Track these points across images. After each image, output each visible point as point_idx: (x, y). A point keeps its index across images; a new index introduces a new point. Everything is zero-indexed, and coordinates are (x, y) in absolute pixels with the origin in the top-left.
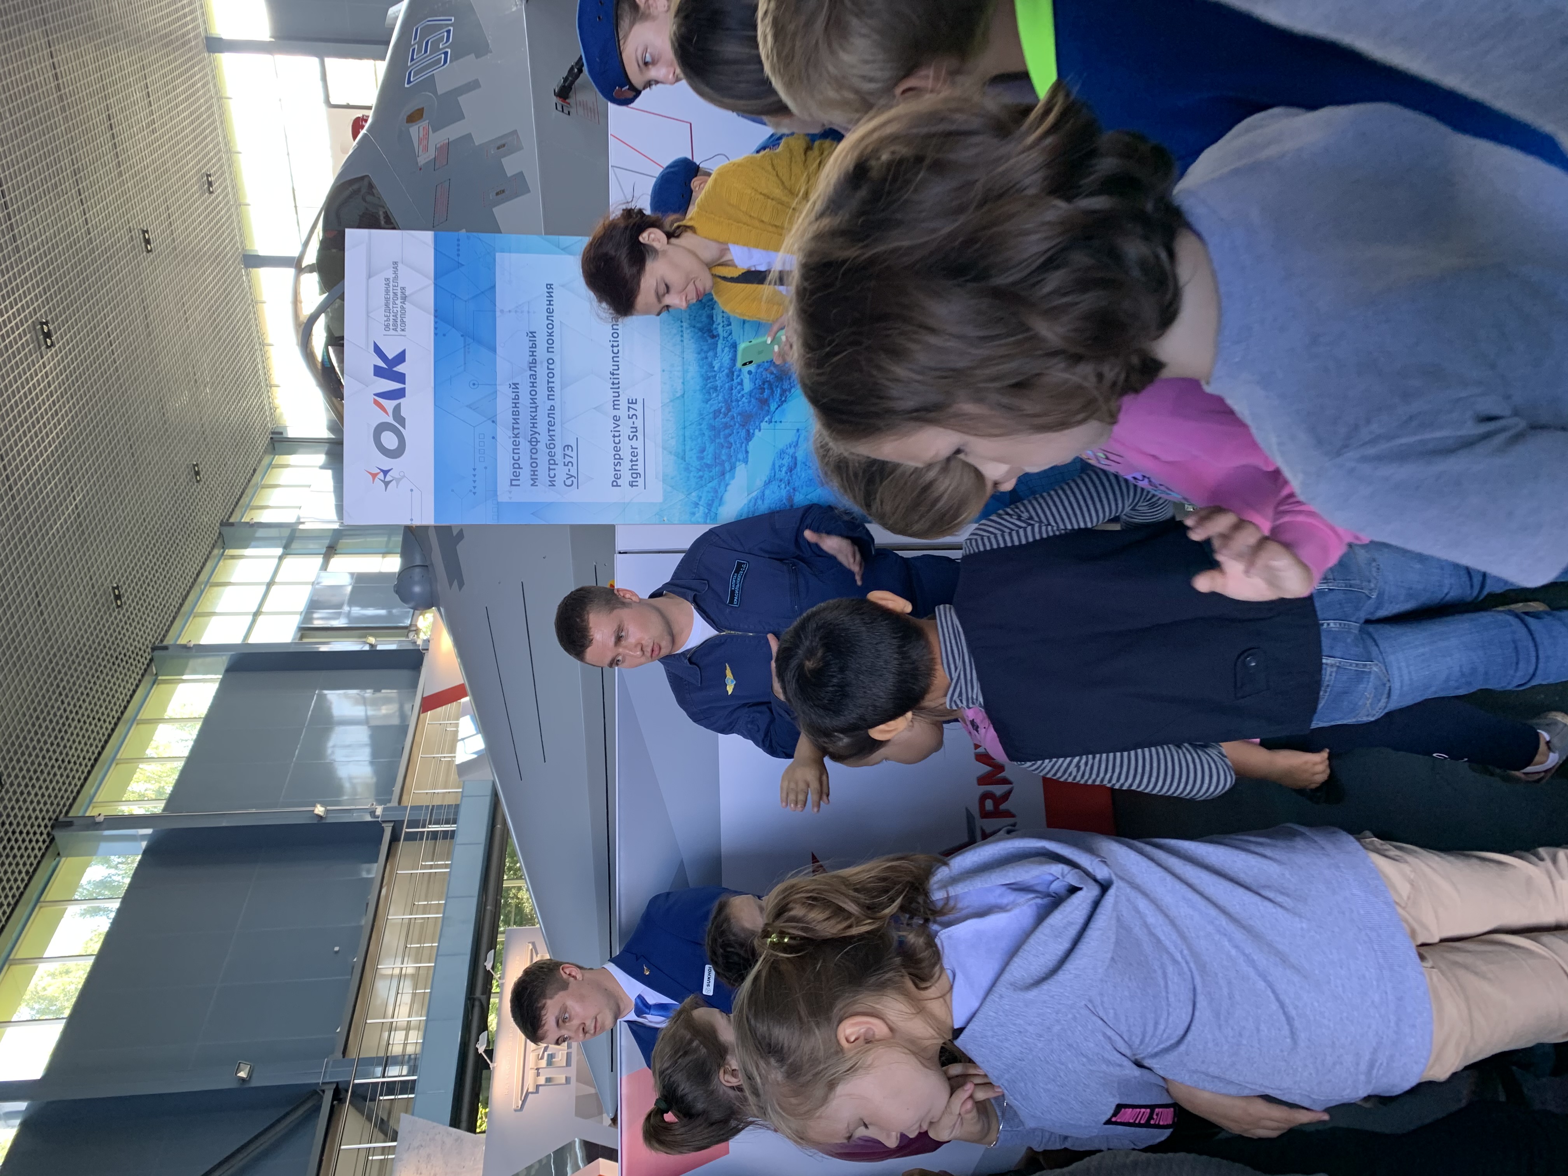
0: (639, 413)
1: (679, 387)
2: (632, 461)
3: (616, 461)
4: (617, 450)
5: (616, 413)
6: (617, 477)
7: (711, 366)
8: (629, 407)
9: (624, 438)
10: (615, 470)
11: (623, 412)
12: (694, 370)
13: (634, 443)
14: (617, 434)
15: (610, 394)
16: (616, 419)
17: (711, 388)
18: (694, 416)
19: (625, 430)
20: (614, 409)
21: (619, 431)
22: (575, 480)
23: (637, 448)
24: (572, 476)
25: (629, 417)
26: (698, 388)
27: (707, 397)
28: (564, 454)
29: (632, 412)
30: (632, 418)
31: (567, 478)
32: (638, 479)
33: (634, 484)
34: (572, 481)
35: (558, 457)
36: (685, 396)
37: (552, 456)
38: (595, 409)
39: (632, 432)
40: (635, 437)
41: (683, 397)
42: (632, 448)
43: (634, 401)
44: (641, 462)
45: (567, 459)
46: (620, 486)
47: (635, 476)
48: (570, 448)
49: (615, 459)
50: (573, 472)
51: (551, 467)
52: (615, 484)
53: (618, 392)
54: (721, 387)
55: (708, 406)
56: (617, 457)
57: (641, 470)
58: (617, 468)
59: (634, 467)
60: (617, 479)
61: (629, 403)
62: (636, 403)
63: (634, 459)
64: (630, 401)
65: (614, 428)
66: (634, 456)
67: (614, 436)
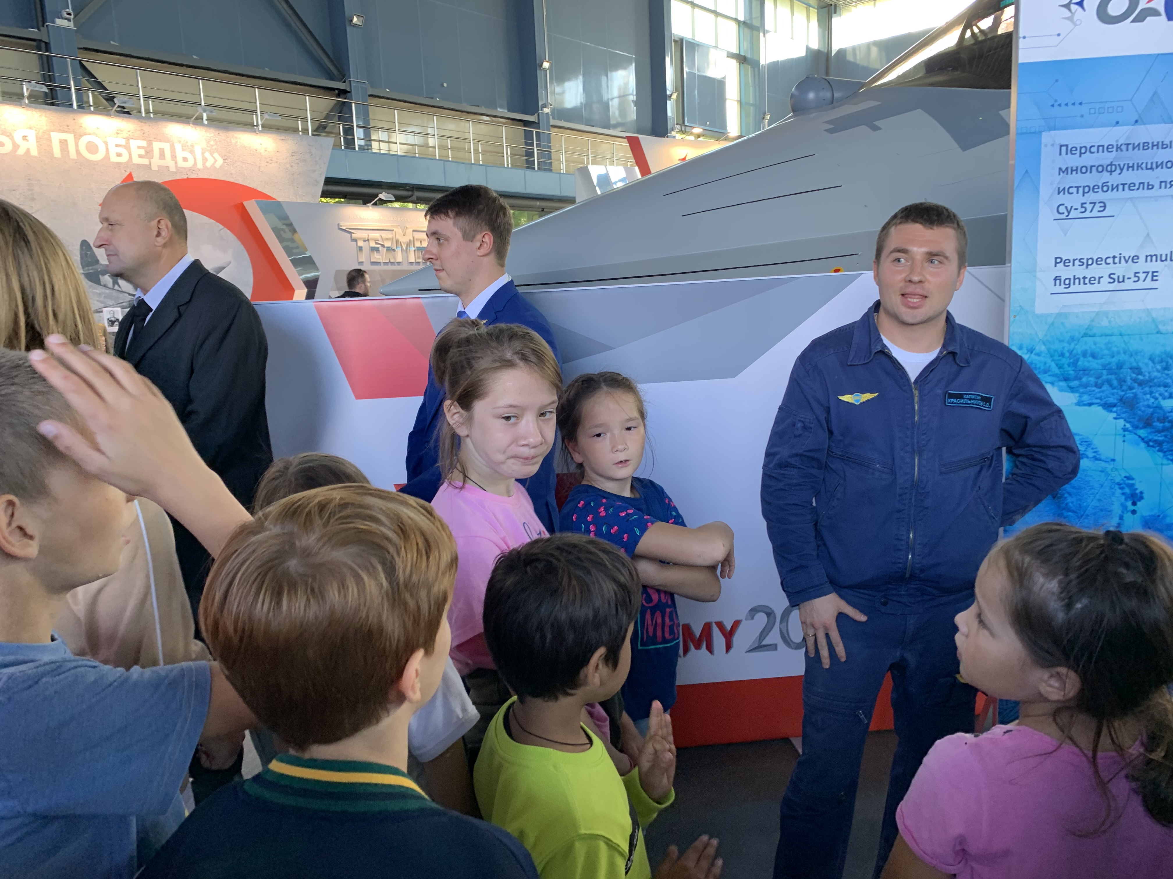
0: (1140, 285)
1: (1170, 328)
2: (1084, 278)
3: (1085, 261)
4: (1098, 261)
5: (1142, 259)
6: (1066, 263)
8: (1148, 273)
9: (1111, 268)
10: (1074, 260)
11: (1142, 266)
13: (1106, 279)
14: (1117, 260)
15: (1165, 252)
16: (1135, 259)
17: (1167, 363)
18: (1134, 345)
19: (1120, 270)
20: (1147, 256)
21: (1120, 263)
22: (1064, 216)
23: (1099, 283)
24: (1069, 212)
25: (1136, 273)
26: (1168, 349)
27: (1157, 359)
28: (1095, 203)
29: (1142, 276)
30: (1135, 276)
31: (1066, 208)
32: (1063, 286)
33: (1058, 282)
34: (1063, 213)
35: (1092, 197)
36: (1159, 335)
37: (1094, 189)
38: (1148, 235)
39: (1118, 277)
40: (1112, 281)
41: (1158, 333)
42: (1100, 278)
43: (1155, 278)
44: (1083, 287)
45: (1089, 207)
46: (1056, 266)
47: (1067, 282)
48: (1102, 209)
49: (1088, 260)
50: (1073, 214)
51: (1081, 190)
52: (1058, 260)
53: (1166, 260)
54: (1168, 375)
55: (1146, 360)
56: (1090, 262)
57: (1072, 288)
58: (1077, 263)
59: (1077, 281)
60: (1064, 263)
61: (1153, 272)
62: (1153, 280)
63: (1087, 281)
64: (1155, 274)
65: (1124, 257)
66: (1090, 280)
67: (1114, 257)
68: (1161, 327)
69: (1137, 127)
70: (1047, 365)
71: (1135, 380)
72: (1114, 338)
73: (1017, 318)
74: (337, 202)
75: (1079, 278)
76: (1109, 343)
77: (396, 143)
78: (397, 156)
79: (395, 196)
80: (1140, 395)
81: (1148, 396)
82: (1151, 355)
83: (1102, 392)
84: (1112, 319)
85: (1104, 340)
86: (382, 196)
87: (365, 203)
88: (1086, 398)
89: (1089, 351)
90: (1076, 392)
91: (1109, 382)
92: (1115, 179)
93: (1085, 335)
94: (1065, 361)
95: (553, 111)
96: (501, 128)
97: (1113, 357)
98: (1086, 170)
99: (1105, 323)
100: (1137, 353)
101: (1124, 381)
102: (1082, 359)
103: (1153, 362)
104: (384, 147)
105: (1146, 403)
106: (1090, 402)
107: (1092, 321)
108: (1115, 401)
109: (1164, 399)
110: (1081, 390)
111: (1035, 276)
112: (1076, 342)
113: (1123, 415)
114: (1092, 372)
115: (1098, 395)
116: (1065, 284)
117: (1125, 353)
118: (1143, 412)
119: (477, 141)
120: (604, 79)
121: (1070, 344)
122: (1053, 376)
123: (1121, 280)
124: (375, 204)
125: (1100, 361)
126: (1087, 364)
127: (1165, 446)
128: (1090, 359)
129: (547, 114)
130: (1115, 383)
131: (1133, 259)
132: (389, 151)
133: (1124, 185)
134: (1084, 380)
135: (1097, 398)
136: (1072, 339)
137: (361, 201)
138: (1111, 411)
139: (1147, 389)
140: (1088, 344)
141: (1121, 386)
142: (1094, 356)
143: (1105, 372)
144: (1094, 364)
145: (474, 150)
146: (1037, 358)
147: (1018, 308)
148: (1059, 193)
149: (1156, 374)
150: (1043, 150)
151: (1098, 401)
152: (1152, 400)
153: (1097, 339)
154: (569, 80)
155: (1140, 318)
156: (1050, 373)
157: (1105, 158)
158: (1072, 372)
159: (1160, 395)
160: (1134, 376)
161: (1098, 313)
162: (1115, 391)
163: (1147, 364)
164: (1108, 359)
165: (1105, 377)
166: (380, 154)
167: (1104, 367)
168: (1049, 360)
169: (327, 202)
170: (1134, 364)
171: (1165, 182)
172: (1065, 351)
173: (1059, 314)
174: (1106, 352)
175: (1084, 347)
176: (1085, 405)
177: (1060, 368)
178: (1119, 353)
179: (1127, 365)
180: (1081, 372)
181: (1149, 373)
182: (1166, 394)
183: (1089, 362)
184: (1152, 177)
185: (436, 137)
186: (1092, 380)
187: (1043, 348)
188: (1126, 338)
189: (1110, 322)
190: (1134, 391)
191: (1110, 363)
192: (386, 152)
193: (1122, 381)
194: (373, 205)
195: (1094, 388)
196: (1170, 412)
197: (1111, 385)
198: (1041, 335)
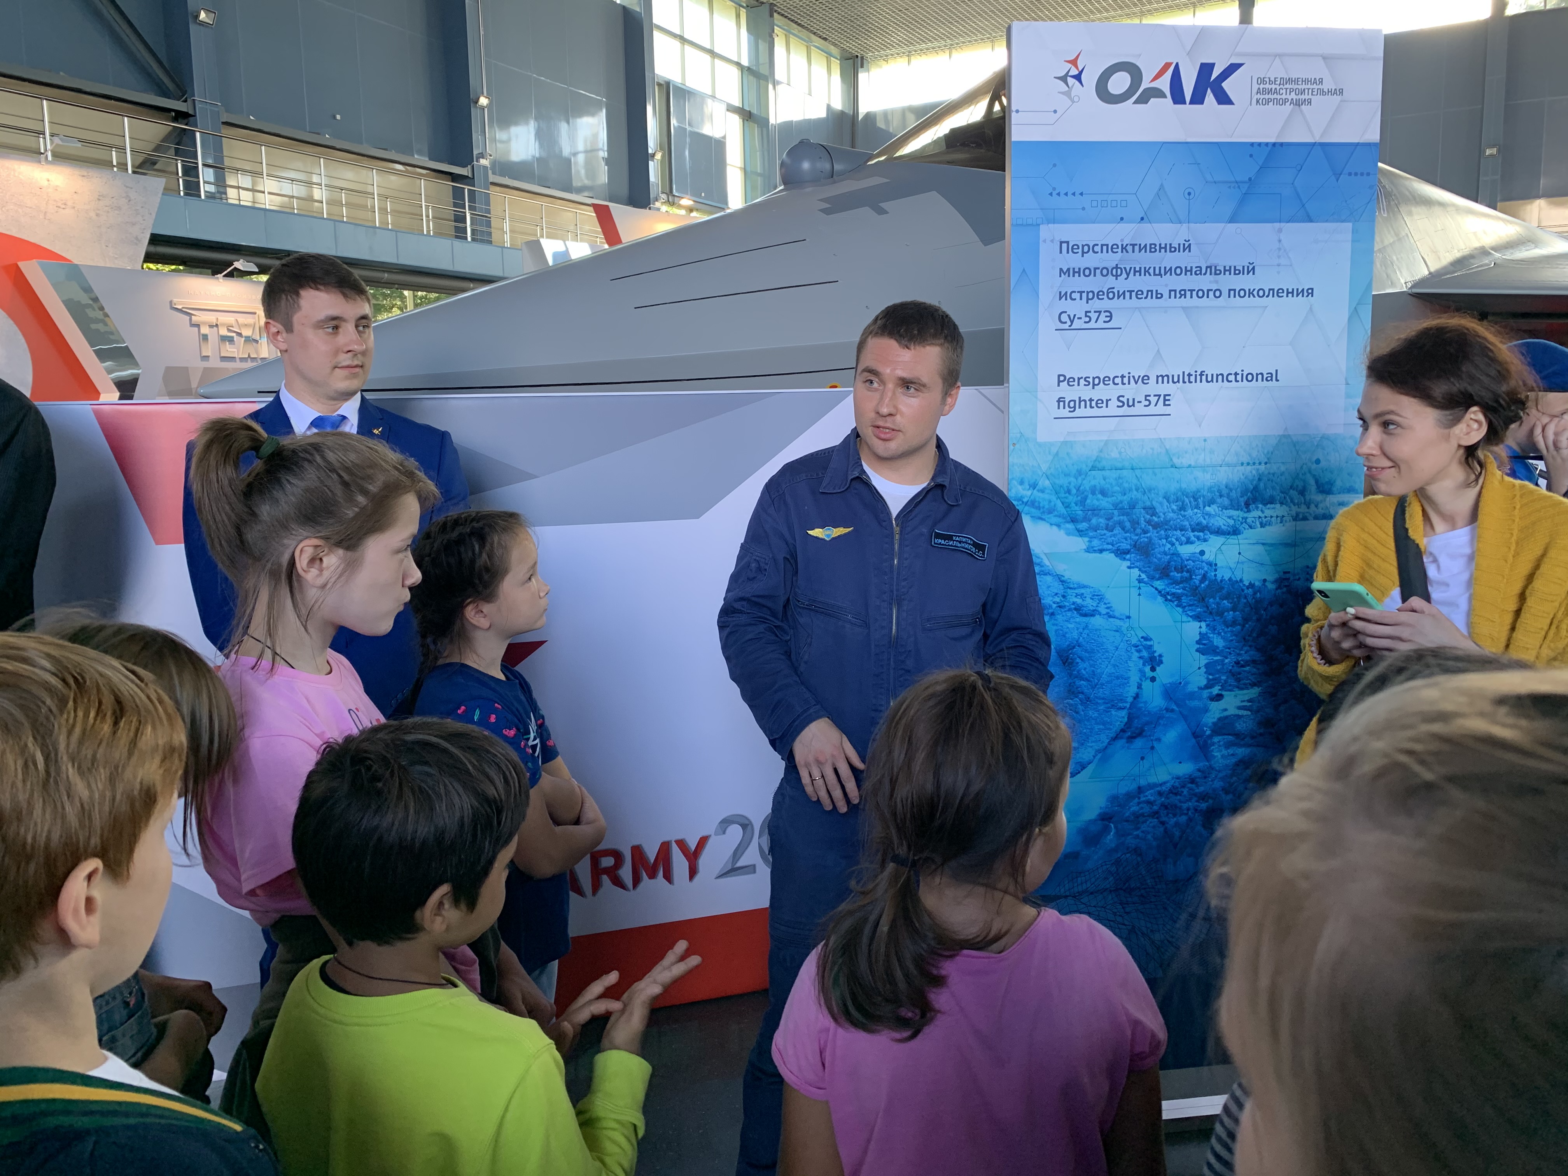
0: (1152, 410)
1: (1185, 461)
2: (1091, 400)
3: (1091, 380)
4: (1105, 380)
5: (1153, 379)
6: (1070, 381)
7: (1211, 502)
8: (1160, 396)
9: (1120, 390)
10: (1079, 379)
11: (1153, 388)
12: (1204, 480)
13: (1114, 403)
14: (1126, 380)
15: (1176, 372)
16: (1145, 379)
17: (1183, 502)
18: (1148, 480)
19: (1130, 391)
20: (1158, 377)
21: (1129, 383)
22: (1066, 326)
23: (1107, 406)
24: (1072, 322)
25: (1146, 396)
26: (1184, 486)
27: (1172, 498)
28: (1100, 312)
29: (1153, 400)
30: (1146, 400)
31: (1069, 316)
32: (1067, 409)
33: (1062, 404)
34: (1066, 323)
35: (1096, 304)
36: (1173, 470)
37: (1098, 295)
38: (1158, 351)
39: (1128, 400)
40: (1121, 404)
41: (1172, 466)
42: (1107, 401)
43: (1167, 403)
44: (1089, 412)
45: (1094, 316)
46: (1059, 385)
47: (1072, 404)
48: (1108, 319)
49: (1094, 378)
50: (1077, 324)
51: (1084, 295)
52: (1061, 379)
53: (1178, 381)
54: (1184, 516)
55: (1161, 499)
56: (1097, 381)
57: (1078, 412)
58: (1082, 382)
59: (1083, 403)
60: (1068, 382)
61: (1165, 396)
62: (1165, 405)
63: (1094, 404)
64: (1167, 398)
65: (1134, 377)
66: (1097, 403)
67: (1123, 377)
68: (1175, 460)
69: (1146, 226)
70: (1052, 504)
71: (1149, 522)
72: (1125, 473)
73: (1017, 446)
74: (173, 271)
75: (1085, 401)
76: (1119, 478)
77: (264, 192)
78: (265, 210)
79: (258, 266)
80: (1155, 540)
81: (1164, 541)
82: (1166, 493)
83: (1114, 535)
84: (1123, 450)
85: (1115, 474)
86: (239, 265)
87: (215, 273)
88: (1096, 543)
89: (1098, 487)
90: (1085, 535)
91: (1121, 524)
92: (1121, 284)
93: (1093, 468)
94: (1072, 499)
95: (494, 164)
96: (419, 181)
97: (1125, 494)
98: (1088, 272)
99: (1114, 454)
100: (1150, 490)
101: (1138, 524)
102: (1090, 496)
103: (1168, 501)
104: (246, 198)
105: (1162, 549)
106: (1100, 548)
107: (1101, 451)
108: (1129, 547)
109: (1181, 545)
110: (1091, 534)
111: (1036, 397)
112: (1083, 476)
113: (1138, 564)
114: (1102, 512)
115: (1110, 540)
116: (1069, 407)
117: (1137, 490)
118: (1160, 559)
119: (384, 197)
120: (563, 126)
121: (1077, 479)
122: (1059, 516)
123: (1131, 404)
124: (230, 275)
125: (1109, 499)
126: (1096, 503)
127: (1184, 600)
128: (1100, 496)
129: (485, 167)
130: (1128, 525)
131: (1143, 379)
132: (254, 202)
133: (1131, 292)
134: (1094, 521)
135: (1108, 544)
136: (1080, 472)
137: (210, 271)
138: (1125, 559)
139: (1162, 532)
140: (1096, 479)
141: (1135, 530)
142: (1103, 493)
143: (1116, 512)
144: (1105, 503)
145: (379, 209)
146: (1040, 494)
147: (1019, 435)
148: (1060, 298)
149: (1171, 515)
150: (1042, 247)
151: (1110, 547)
152: (1169, 546)
153: (1107, 473)
154: (516, 124)
155: (1153, 449)
156: (1056, 513)
157: (1111, 260)
158: (1080, 512)
159: (1177, 540)
160: (1148, 517)
161: (1107, 443)
162: (1128, 534)
163: (1161, 504)
164: (1120, 498)
165: (1116, 518)
166: (240, 206)
167: (1116, 506)
168: (1054, 498)
169: (158, 269)
170: (1148, 504)
171: (1175, 291)
172: (1072, 487)
173: (1065, 443)
174: (1117, 488)
175: (1093, 483)
176: (1095, 551)
177: (1066, 507)
178: (1130, 490)
179: (1140, 505)
180: (1090, 512)
181: (1164, 514)
182: (1183, 539)
183: (1098, 500)
184: (1163, 284)
185: (324, 188)
186: (1102, 521)
187: (1047, 483)
188: (1138, 472)
189: (1120, 453)
190: (1149, 535)
191: (1121, 502)
192: (249, 204)
193: (1135, 523)
194: (225, 276)
195: (1105, 532)
196: (1187, 560)
197: (1123, 529)
198: (1044, 467)
